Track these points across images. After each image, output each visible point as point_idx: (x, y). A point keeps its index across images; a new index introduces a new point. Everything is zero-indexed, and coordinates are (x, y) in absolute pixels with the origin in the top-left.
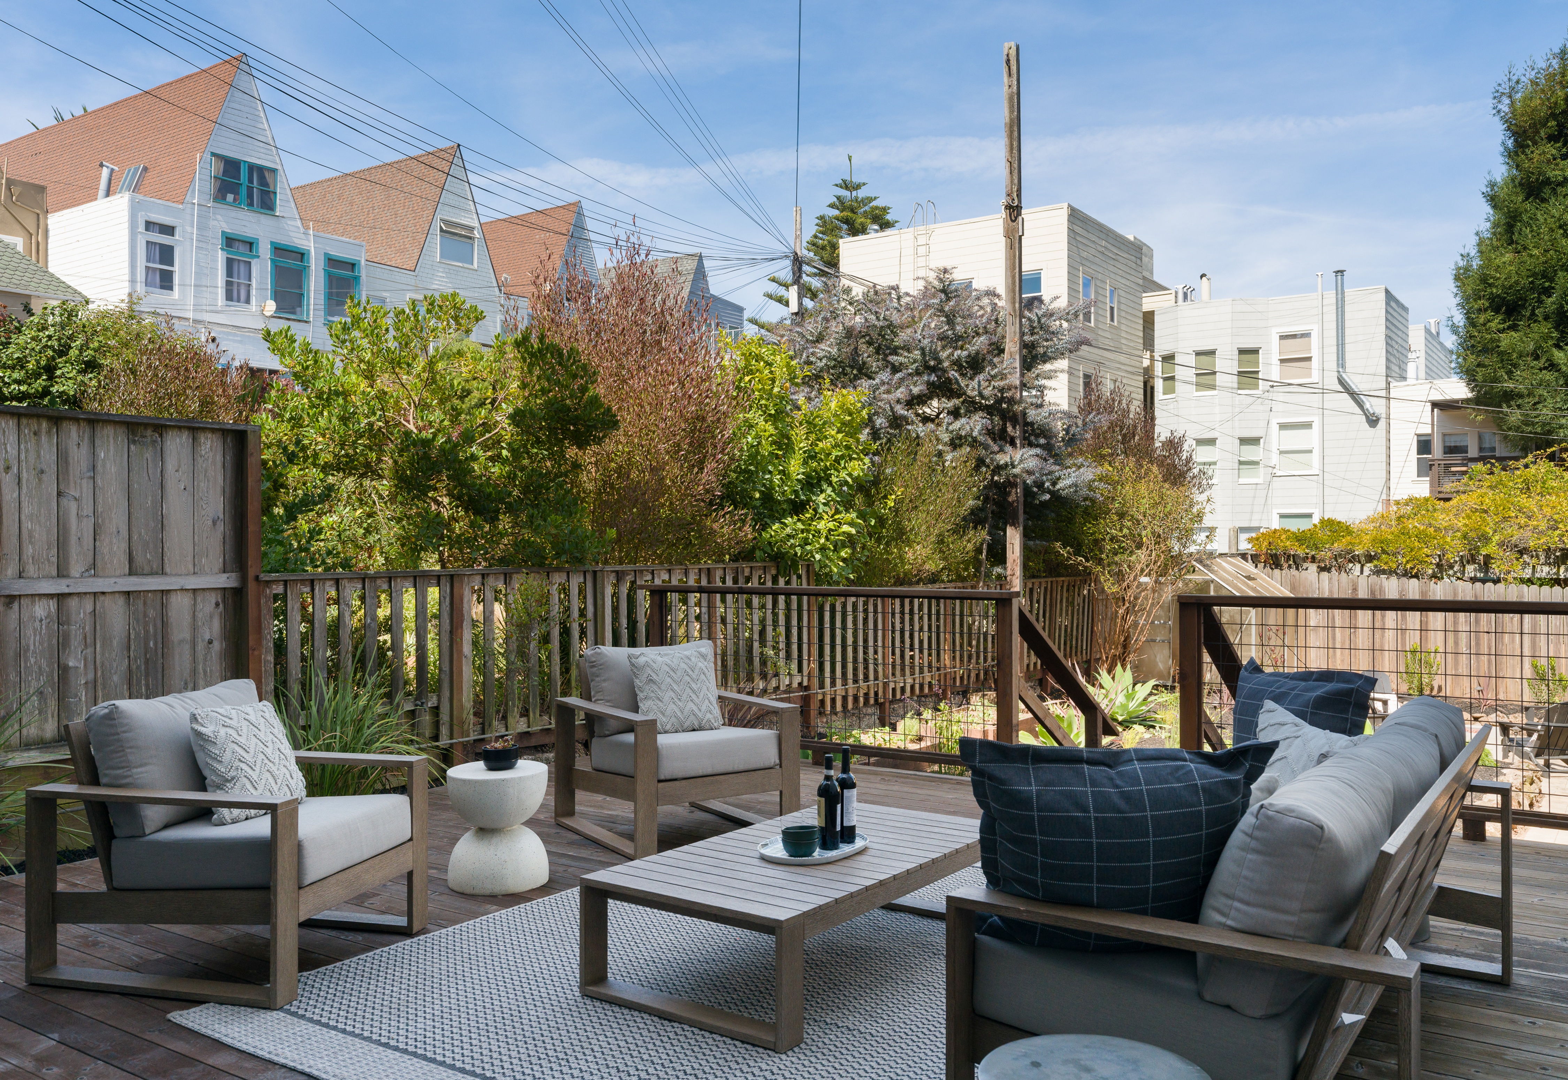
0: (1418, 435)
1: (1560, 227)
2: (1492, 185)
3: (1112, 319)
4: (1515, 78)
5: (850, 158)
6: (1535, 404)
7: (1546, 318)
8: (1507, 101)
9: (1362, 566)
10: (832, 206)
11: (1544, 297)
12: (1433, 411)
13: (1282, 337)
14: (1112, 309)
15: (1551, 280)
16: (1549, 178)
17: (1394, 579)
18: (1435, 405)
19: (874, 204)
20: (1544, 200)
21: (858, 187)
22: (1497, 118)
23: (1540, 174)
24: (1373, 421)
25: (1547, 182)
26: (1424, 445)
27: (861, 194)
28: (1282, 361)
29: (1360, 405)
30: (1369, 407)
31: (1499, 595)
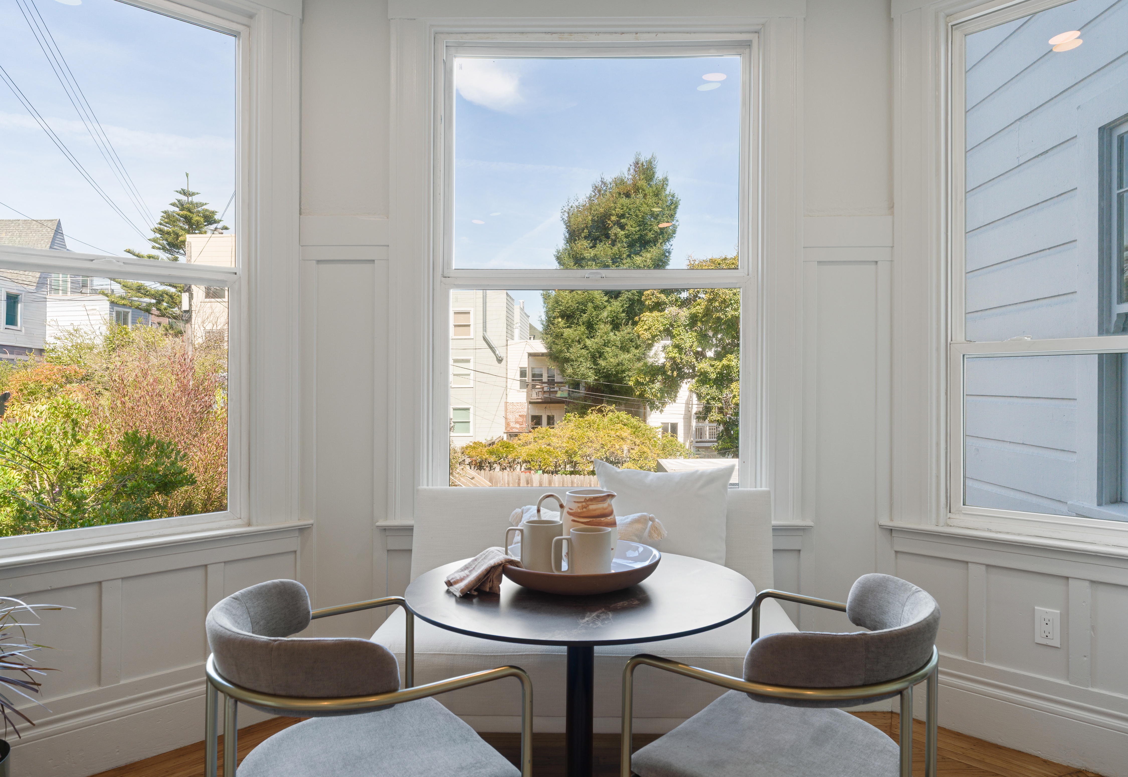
0: (521, 368)
2: (558, 251)
4: (570, 205)
5: (187, 175)
6: (579, 365)
7: (583, 324)
8: (566, 215)
9: (521, 466)
10: (173, 205)
11: (582, 314)
12: (528, 358)
13: (455, 313)
15: (586, 307)
18: (530, 355)
19: (204, 207)
21: (193, 194)
22: (562, 222)
23: (581, 254)
24: (500, 360)
25: (584, 258)
26: (523, 374)
27: (195, 199)
28: (455, 326)
29: (494, 352)
30: (497, 352)
31: (581, 481)
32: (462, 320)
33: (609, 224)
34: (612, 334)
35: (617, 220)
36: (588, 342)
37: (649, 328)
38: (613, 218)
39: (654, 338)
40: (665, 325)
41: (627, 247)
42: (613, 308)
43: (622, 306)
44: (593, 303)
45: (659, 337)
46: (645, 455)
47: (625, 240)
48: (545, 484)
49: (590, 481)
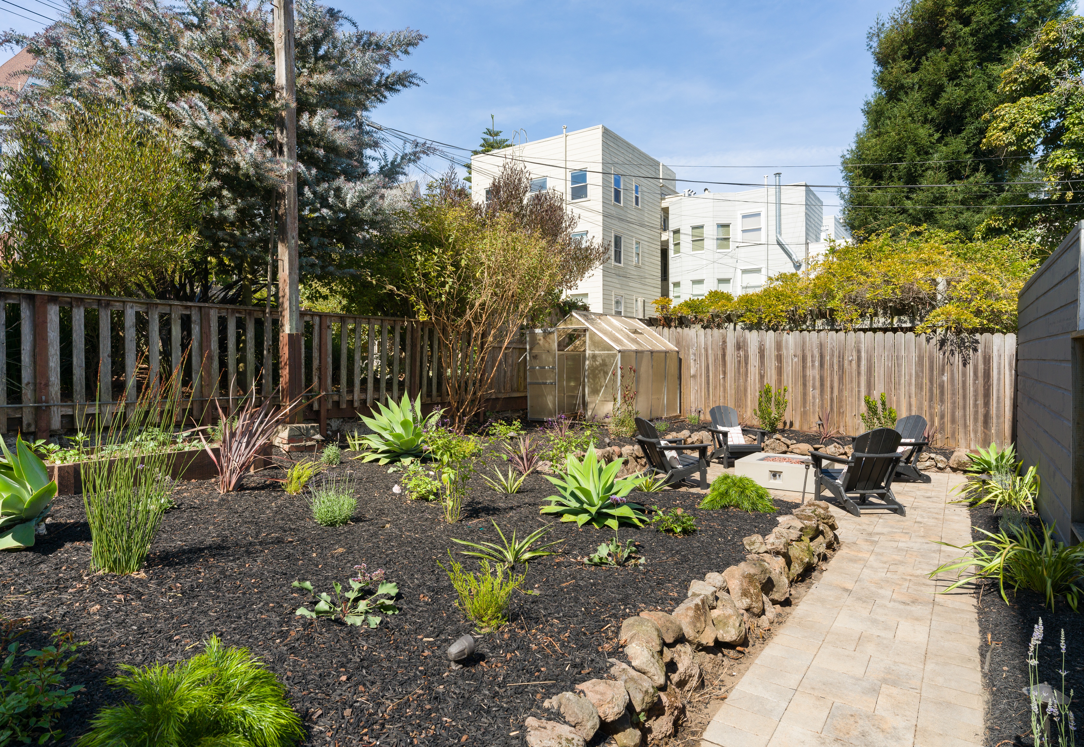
1: (910, 115)
2: (867, 103)
3: (637, 203)
4: (881, 23)
5: (492, 117)
8: (875, 39)
9: (735, 324)
10: (482, 146)
13: (744, 217)
14: (637, 198)
15: (903, 153)
16: (902, 85)
17: (755, 332)
20: (899, 100)
21: (497, 134)
22: (870, 53)
23: (897, 82)
24: (798, 267)
27: (498, 138)
28: (744, 231)
29: (790, 256)
30: (794, 257)
31: (840, 342)
32: (751, 224)
33: (942, 22)
34: (949, 187)
35: (957, 11)
36: (908, 204)
37: (1012, 125)
38: (950, 10)
39: (1023, 140)
40: (1046, 113)
41: (975, 50)
42: (952, 148)
43: (967, 143)
44: (915, 144)
45: (1033, 137)
46: (988, 288)
47: (970, 39)
48: (770, 348)
49: (858, 343)
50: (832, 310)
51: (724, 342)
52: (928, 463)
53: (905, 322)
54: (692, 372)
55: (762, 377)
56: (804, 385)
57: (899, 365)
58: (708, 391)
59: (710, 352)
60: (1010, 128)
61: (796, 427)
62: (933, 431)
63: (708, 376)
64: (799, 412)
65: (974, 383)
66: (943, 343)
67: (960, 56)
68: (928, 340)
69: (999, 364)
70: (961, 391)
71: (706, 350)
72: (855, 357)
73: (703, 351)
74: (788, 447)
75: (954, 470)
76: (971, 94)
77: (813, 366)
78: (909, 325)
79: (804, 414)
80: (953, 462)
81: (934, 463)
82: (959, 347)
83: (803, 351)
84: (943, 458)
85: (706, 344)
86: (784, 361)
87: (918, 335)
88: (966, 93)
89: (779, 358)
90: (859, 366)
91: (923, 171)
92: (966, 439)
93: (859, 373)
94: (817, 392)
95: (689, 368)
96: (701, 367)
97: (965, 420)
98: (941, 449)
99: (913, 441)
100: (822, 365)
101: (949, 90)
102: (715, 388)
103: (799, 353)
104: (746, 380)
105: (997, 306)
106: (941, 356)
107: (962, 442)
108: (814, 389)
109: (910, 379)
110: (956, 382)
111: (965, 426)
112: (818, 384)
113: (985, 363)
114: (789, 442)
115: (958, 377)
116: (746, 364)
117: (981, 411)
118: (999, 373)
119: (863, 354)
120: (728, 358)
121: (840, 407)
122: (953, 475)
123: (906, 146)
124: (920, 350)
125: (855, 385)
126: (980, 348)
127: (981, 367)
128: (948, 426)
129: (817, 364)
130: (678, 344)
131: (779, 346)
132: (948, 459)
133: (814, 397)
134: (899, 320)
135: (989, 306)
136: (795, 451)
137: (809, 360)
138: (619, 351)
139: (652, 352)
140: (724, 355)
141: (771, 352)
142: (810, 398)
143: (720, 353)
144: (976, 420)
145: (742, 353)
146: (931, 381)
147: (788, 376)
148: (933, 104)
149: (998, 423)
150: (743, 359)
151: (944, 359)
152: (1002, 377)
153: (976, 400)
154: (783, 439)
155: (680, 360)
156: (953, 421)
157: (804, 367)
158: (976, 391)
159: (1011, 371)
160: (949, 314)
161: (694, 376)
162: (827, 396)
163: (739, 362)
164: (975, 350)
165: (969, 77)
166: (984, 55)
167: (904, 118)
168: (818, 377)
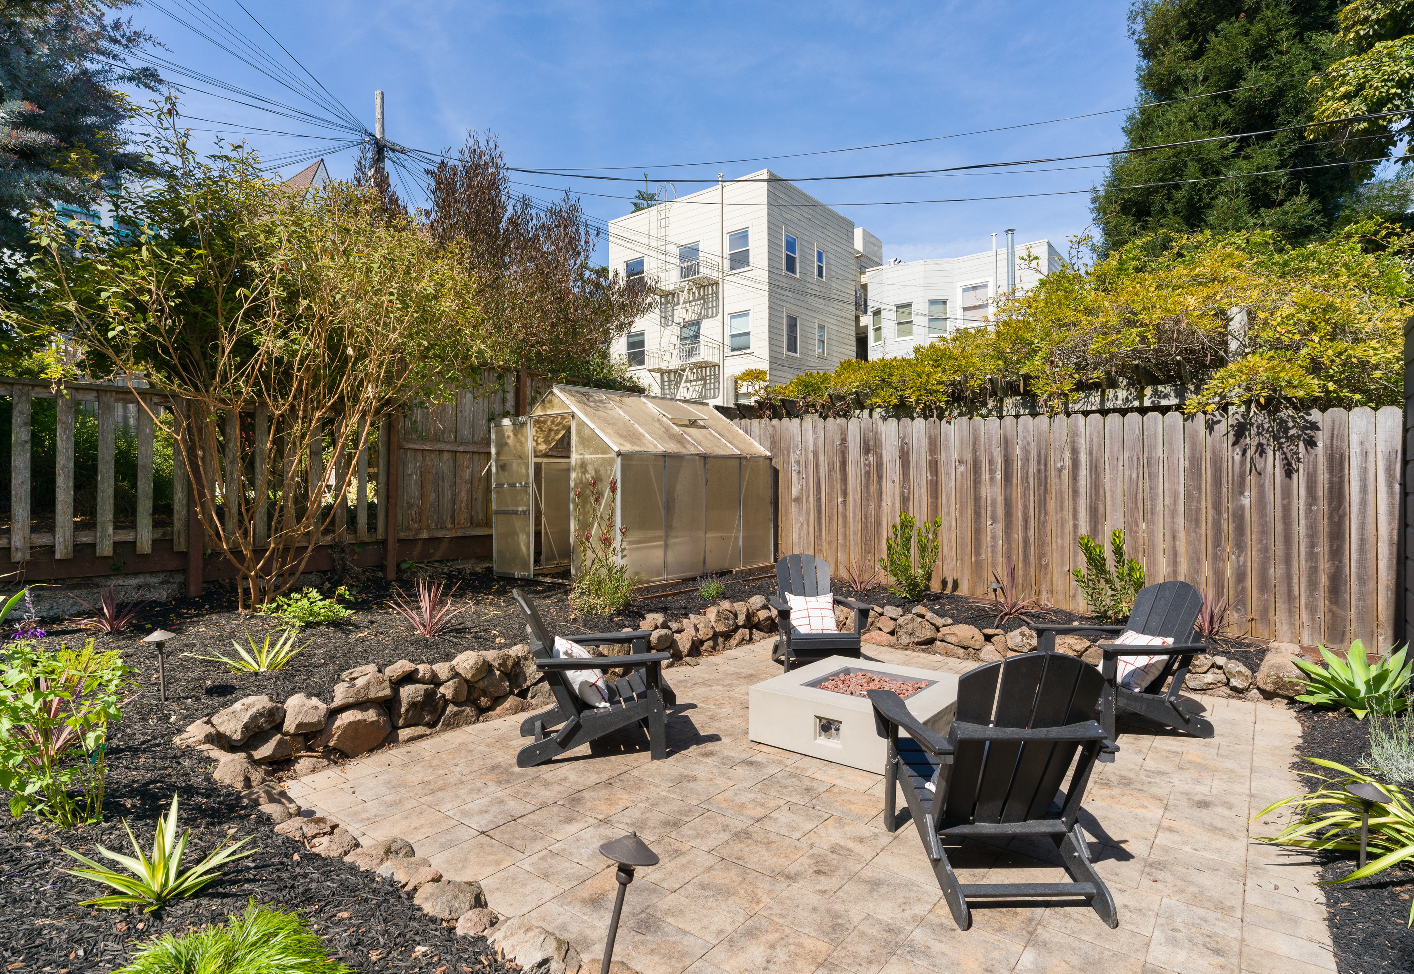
1: (1191, 119)
3: (820, 274)
8: (1139, 20)
9: (871, 411)
13: (965, 289)
14: (820, 268)
15: (1181, 176)
16: (1179, 78)
20: (1175, 99)
22: (1133, 42)
23: (1170, 74)
28: (965, 309)
31: (1040, 435)
37: (1361, 87)
39: (1379, 111)
41: (1293, 12)
42: (1256, 162)
43: (1280, 154)
44: (1200, 160)
45: (1397, 102)
46: (1335, 318)
48: (919, 448)
49: (1074, 435)
50: (1027, 377)
51: (844, 440)
52: (1209, 678)
53: (1166, 396)
54: (795, 492)
55: (905, 500)
56: (977, 514)
57: (1152, 477)
58: (820, 524)
59: (822, 457)
60: (1356, 94)
61: (964, 590)
62: (1222, 604)
63: (819, 500)
64: (967, 563)
65: (1309, 511)
66: (1240, 431)
67: (1267, 24)
68: (1210, 427)
69: (1364, 471)
70: (1279, 527)
71: (816, 455)
72: (1068, 463)
73: (811, 456)
74: (938, 629)
75: (1268, 696)
76: (1285, 79)
77: (992, 479)
78: (1173, 401)
79: (977, 567)
80: (1264, 677)
81: (1222, 677)
82: (1276, 438)
83: (975, 452)
84: (1242, 668)
85: (815, 444)
86: (943, 470)
87: (1189, 417)
88: (1278, 79)
89: (934, 466)
90: (1075, 477)
91: (1212, 199)
92: (1292, 624)
93: (1075, 493)
94: (1000, 527)
95: (789, 486)
96: (807, 483)
97: (1289, 585)
98: (1237, 643)
99: (1170, 641)
100: (1007, 477)
101: (1251, 75)
102: (831, 518)
103: (968, 456)
104: (880, 506)
105: (1358, 352)
106: (1238, 458)
107: (1283, 629)
108: (994, 521)
109: (1175, 503)
110: (1270, 508)
111: (1290, 597)
112: (1000, 512)
113: (1331, 469)
114: (939, 621)
115: (1274, 498)
116: (880, 477)
117: (1324, 565)
118: (1364, 489)
119: (1083, 457)
120: (850, 468)
121: (1041, 555)
122: (1264, 707)
123: (1185, 165)
124: (1194, 445)
125: (1068, 515)
126: (1321, 439)
127: (1323, 477)
128: (1254, 595)
129: (999, 476)
130: (773, 444)
131: (934, 445)
132: (1254, 668)
133: (994, 537)
134: (1156, 393)
135: (1340, 354)
136: (949, 639)
137: (985, 467)
138: (619, 454)
139: (705, 458)
140: (844, 463)
141: (919, 456)
142: (987, 539)
143: (837, 459)
144: (1313, 585)
145: (872, 459)
146: (1217, 506)
147: (948, 499)
148: (1226, 98)
149: (1362, 593)
150: (873, 470)
151: (1243, 463)
152: (1371, 497)
153: (1312, 545)
154: (929, 615)
155: (776, 472)
156: (1264, 586)
157: (977, 482)
158: (1312, 527)
159: (1390, 485)
160: (1253, 370)
161: (798, 500)
162: (1018, 536)
163: (868, 473)
164: (1311, 443)
165: (1281, 53)
166: (1306, 20)
167: (1181, 122)
168: (1000, 499)
